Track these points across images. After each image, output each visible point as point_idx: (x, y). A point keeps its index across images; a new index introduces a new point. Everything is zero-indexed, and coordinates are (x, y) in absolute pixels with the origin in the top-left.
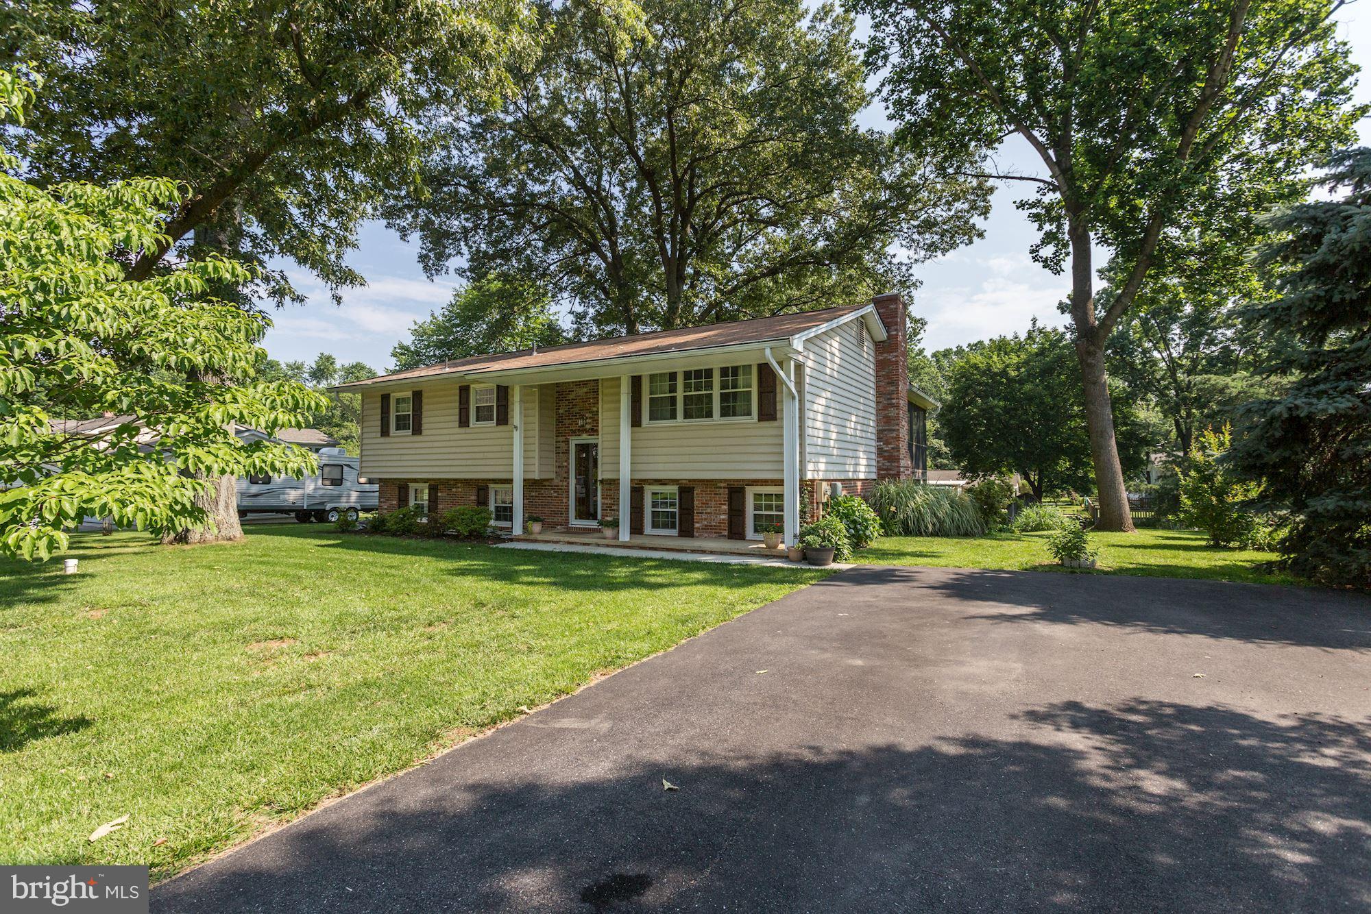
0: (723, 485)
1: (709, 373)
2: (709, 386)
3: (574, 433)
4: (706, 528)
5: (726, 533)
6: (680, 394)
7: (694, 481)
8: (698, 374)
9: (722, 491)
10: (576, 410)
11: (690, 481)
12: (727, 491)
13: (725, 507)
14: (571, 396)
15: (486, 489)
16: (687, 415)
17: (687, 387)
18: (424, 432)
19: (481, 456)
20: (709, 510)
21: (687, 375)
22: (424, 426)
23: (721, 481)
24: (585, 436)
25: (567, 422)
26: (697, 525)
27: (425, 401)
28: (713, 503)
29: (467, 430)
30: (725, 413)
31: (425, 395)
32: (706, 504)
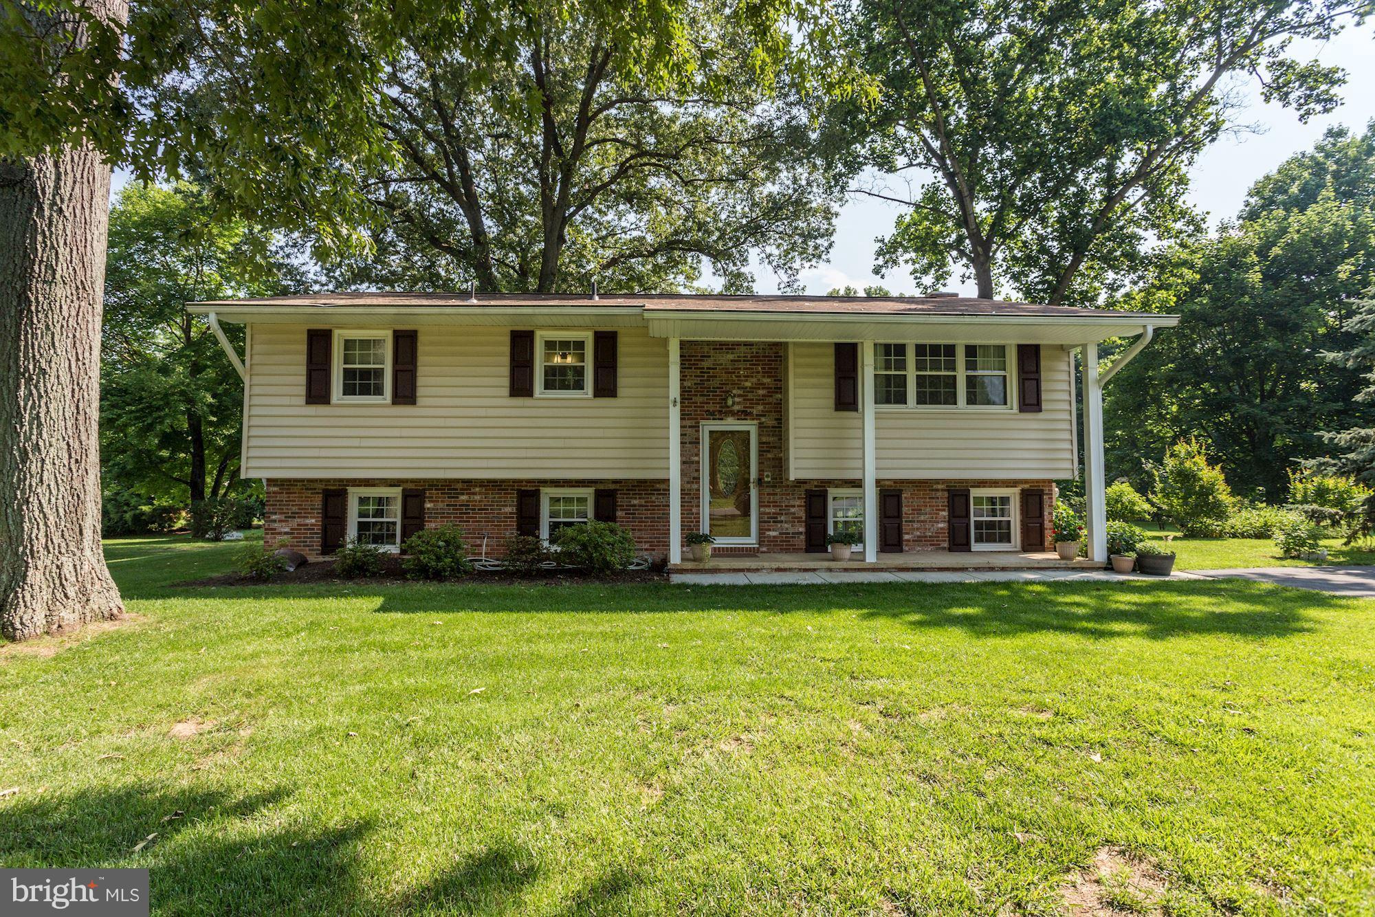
0: (940, 487)
1: (950, 350)
2: (952, 366)
3: (711, 415)
4: (918, 540)
5: (946, 545)
6: (911, 374)
7: (902, 481)
8: (935, 349)
9: (939, 494)
10: (715, 383)
11: (896, 481)
12: (946, 494)
13: (945, 513)
14: (705, 364)
15: (535, 494)
16: (921, 400)
17: (920, 366)
18: (420, 401)
19: (560, 443)
20: (922, 518)
21: (920, 350)
22: (420, 391)
23: (937, 481)
24: (730, 420)
25: (699, 399)
26: (906, 537)
27: (421, 348)
28: (928, 509)
29: (526, 401)
30: (971, 400)
31: (422, 339)
32: (918, 511)
